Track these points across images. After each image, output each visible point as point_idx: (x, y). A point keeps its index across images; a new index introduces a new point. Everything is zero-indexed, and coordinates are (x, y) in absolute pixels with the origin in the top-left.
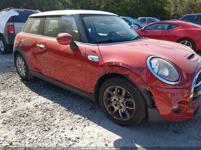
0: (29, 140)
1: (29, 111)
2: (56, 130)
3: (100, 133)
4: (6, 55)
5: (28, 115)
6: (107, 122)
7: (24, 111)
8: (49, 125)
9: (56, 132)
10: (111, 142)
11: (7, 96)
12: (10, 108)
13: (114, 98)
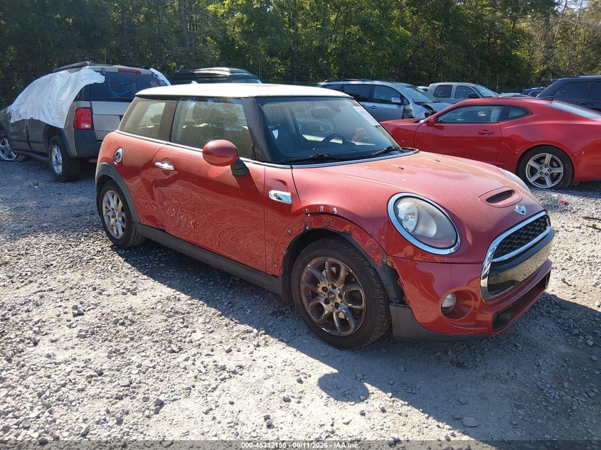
0: (138, 367)
1: (134, 314)
2: (194, 351)
3: (288, 361)
4: (66, 184)
5: (133, 322)
6: (307, 340)
7: (123, 313)
8: (181, 341)
9: (195, 355)
10: (310, 376)
11: (82, 283)
12: (91, 308)
13: (323, 285)
